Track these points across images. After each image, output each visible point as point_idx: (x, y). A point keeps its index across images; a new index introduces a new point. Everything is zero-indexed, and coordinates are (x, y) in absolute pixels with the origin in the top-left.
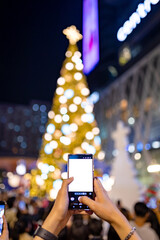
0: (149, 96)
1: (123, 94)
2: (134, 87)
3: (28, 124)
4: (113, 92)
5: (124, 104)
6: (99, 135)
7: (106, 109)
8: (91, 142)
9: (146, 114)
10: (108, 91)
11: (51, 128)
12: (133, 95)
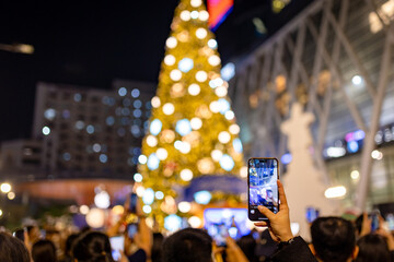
0: (325, 68)
1: (279, 65)
3: (110, 121)
4: (262, 59)
5: (280, 82)
6: (239, 136)
9: (320, 98)
10: (252, 60)
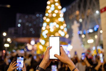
0: (89, 8)
1: (77, 8)
2: (82, 5)
3: (35, 23)
4: (72, 7)
5: (77, 12)
6: (66, 27)
7: (69, 15)
8: (63, 30)
9: (88, 17)
10: (70, 7)
11: (45, 25)
12: (82, 8)
